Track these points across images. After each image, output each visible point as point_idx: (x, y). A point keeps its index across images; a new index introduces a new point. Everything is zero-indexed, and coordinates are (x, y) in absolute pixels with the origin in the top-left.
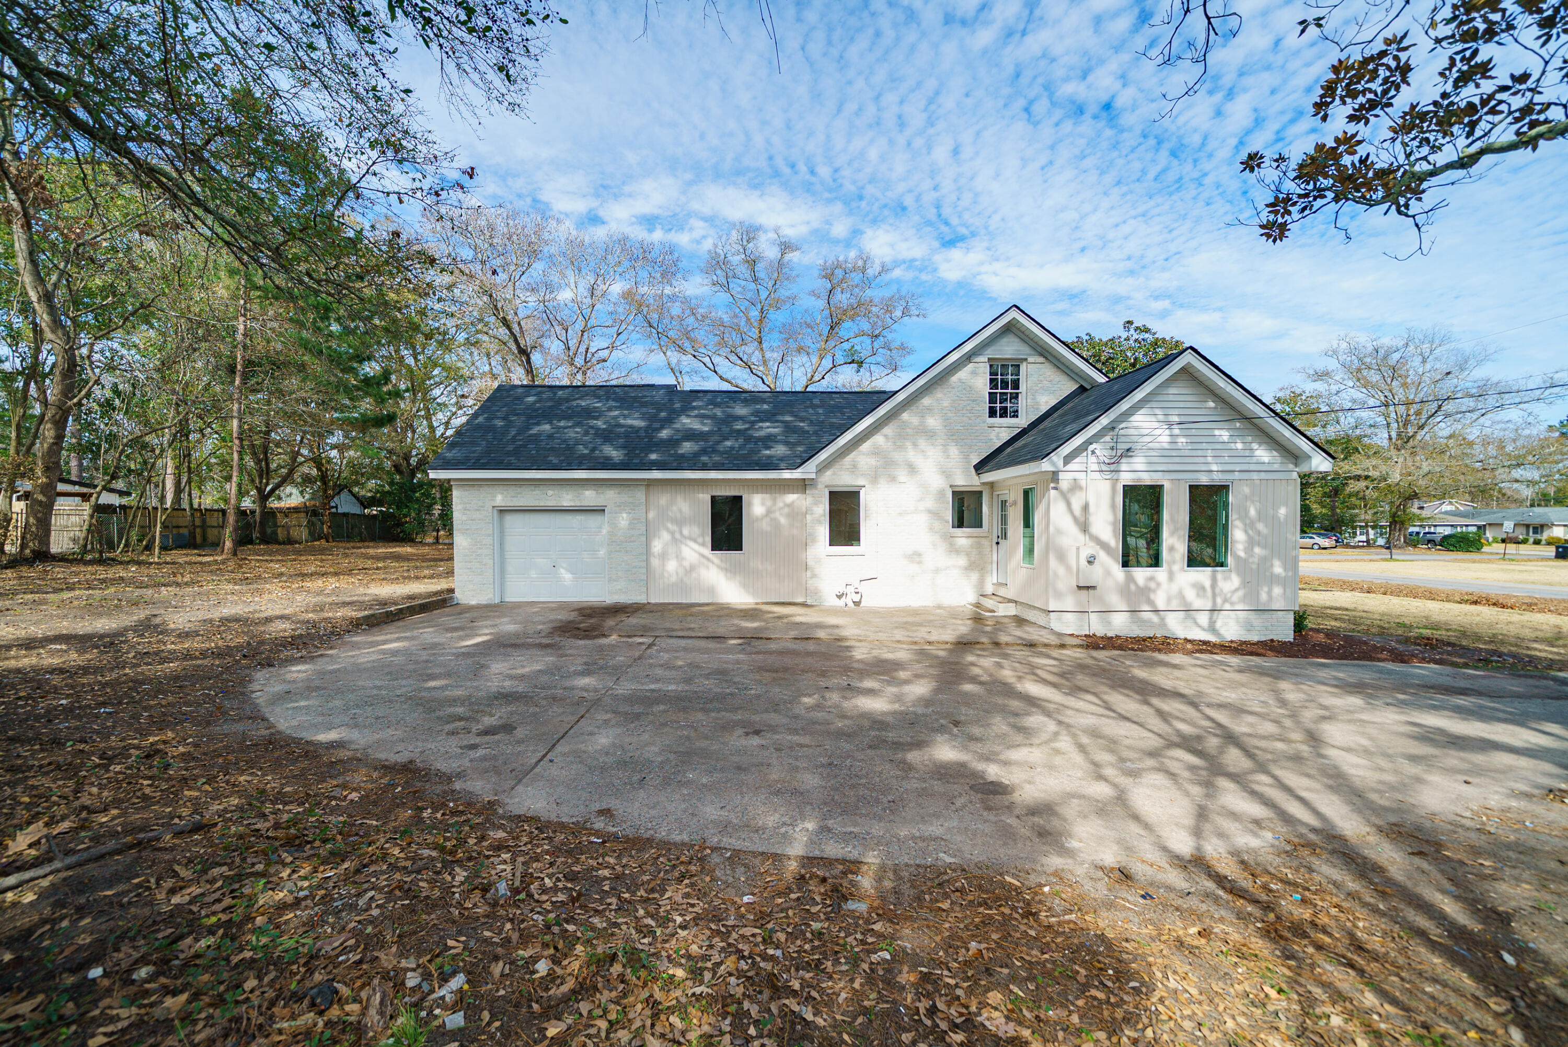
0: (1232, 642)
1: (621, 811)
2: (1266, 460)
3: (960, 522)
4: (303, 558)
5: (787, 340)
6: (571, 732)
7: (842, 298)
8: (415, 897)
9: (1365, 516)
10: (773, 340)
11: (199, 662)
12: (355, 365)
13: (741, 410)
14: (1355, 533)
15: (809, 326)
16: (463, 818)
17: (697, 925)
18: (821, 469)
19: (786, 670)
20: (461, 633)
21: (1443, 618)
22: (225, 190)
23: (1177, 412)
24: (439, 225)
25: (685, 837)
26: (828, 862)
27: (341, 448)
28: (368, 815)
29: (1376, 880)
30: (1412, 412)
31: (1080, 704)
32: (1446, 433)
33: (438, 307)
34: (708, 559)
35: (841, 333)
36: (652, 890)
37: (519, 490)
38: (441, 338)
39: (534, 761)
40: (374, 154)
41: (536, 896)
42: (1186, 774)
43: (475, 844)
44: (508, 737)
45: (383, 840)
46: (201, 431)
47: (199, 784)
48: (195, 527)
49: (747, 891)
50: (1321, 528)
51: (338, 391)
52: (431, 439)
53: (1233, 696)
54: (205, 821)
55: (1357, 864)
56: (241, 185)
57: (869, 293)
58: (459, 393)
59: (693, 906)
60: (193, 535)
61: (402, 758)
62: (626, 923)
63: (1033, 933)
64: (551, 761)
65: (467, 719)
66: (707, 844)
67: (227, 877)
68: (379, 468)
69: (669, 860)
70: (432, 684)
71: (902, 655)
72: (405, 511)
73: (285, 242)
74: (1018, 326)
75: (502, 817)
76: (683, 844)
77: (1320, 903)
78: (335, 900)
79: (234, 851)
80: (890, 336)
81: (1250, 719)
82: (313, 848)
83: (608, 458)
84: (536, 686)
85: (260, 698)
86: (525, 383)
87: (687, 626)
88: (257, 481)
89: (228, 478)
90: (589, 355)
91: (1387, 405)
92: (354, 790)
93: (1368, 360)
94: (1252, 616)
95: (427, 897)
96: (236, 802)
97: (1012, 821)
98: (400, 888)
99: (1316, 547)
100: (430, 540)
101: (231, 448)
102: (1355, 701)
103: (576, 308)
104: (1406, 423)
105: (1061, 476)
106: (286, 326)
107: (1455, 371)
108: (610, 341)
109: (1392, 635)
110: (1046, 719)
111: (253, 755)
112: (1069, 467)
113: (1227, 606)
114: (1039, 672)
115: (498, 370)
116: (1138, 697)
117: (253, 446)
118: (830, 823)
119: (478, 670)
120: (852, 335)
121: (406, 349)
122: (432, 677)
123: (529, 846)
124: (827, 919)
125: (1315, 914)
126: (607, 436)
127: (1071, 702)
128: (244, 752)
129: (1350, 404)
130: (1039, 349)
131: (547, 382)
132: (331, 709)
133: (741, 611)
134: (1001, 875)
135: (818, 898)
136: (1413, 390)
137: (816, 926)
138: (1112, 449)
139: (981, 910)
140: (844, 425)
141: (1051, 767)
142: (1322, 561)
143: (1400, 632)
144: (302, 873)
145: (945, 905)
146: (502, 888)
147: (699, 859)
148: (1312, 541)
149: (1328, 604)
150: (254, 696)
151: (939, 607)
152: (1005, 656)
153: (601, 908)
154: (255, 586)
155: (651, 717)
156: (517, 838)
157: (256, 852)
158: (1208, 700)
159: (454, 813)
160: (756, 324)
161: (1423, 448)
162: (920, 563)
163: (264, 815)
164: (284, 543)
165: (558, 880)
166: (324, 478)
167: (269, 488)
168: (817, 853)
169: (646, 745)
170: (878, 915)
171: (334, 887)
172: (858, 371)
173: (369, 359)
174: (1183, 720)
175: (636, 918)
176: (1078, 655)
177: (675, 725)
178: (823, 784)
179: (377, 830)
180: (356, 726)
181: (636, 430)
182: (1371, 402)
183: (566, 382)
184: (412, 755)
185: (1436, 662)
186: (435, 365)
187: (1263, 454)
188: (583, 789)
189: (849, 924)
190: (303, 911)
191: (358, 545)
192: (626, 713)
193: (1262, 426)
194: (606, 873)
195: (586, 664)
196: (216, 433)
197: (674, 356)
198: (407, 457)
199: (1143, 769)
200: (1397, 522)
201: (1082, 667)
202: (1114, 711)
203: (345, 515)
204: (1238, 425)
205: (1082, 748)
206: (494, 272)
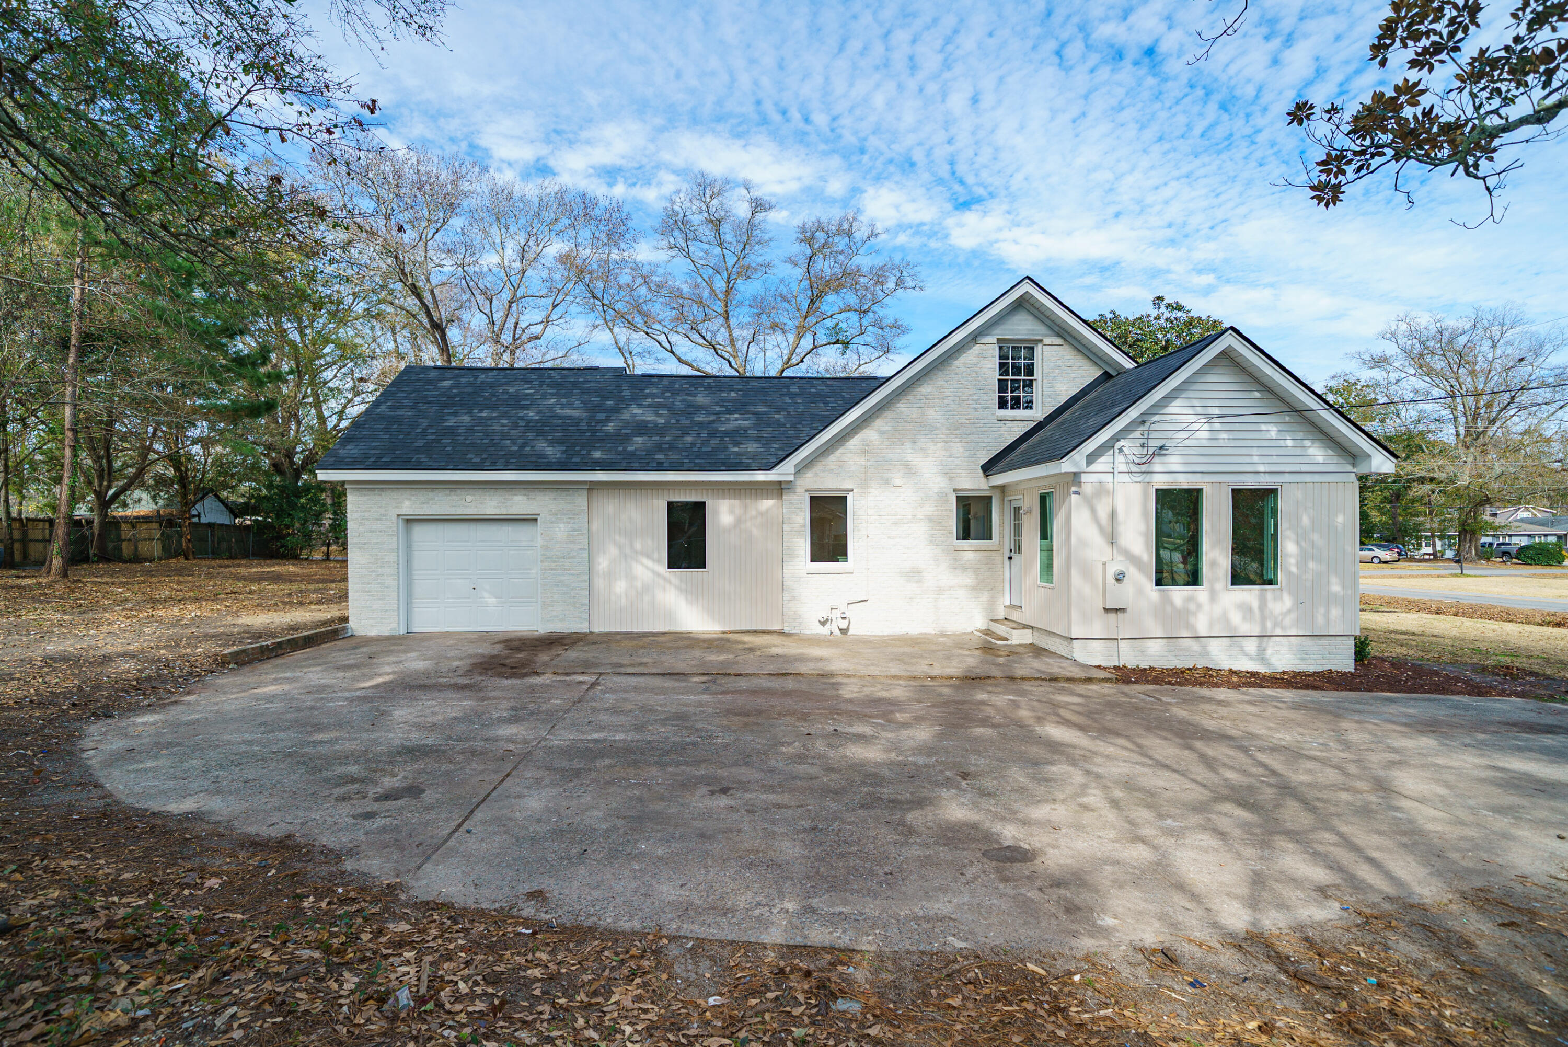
0: (1284, 673)
1: (556, 893)
2: (1320, 459)
3: (965, 533)
4: (154, 579)
5: (759, 315)
6: (494, 794)
7: (825, 266)
8: (290, 1012)
9: (1430, 524)
10: (741, 316)
11: (13, 714)
12: (224, 340)
13: (702, 398)
14: (1420, 545)
15: (785, 299)
16: (356, 907)
17: (651, 1036)
18: (801, 469)
19: (759, 713)
20: (356, 672)
21: (1523, 643)
22: (54, 119)
23: (1217, 403)
24: (331, 168)
25: (636, 924)
26: (813, 951)
27: (205, 442)
28: (232, 906)
29: (1463, 958)
30: (1482, 403)
31: (1111, 750)
32: (1520, 428)
33: (329, 269)
34: (665, 579)
35: (824, 308)
36: (595, 993)
37: (431, 495)
38: (334, 308)
39: (446, 832)
40: (249, 80)
41: (448, 1006)
42: (1237, 832)
43: (370, 941)
44: (414, 802)
45: (249, 939)
46: (23, 420)
47: (6, 872)
48: (13, 541)
49: (713, 990)
50: (1381, 538)
51: (202, 372)
52: (322, 433)
53: (1288, 737)
54: (12, 921)
55: (1440, 939)
56: (79, 116)
57: (857, 260)
58: (357, 375)
59: (646, 1011)
60: (9, 551)
61: (276, 832)
62: (562, 1037)
63: (1062, 1033)
64: (468, 832)
65: (361, 781)
66: (664, 933)
67: (40, 995)
68: (255, 467)
69: (616, 954)
70: (319, 737)
71: (899, 692)
72: (287, 520)
73: (133, 187)
74: (1032, 301)
75: (406, 905)
76: (634, 933)
77: (1399, 988)
78: (185, 1020)
79: (51, 959)
80: (881, 313)
81: (1310, 765)
82: (157, 952)
83: (542, 456)
84: (450, 738)
85: (92, 758)
86: (439, 363)
87: (639, 660)
88: (96, 484)
89: (58, 480)
90: (519, 332)
91: (1453, 396)
92: (215, 875)
93: (1431, 344)
94: (1308, 642)
95: (306, 1012)
96: (56, 894)
97: (1033, 894)
98: (271, 1001)
99: (1375, 560)
100: (318, 556)
101: (62, 442)
102: (1427, 742)
103: (502, 274)
104: (1476, 417)
105: (1084, 478)
106: (136, 291)
107: (1529, 357)
108: (544, 314)
109: (1466, 664)
110: (1071, 769)
111: (81, 833)
112: (1093, 468)
113: (1278, 632)
114: (1062, 712)
115: (405, 347)
116: (1178, 740)
117: (91, 439)
118: (815, 902)
119: (378, 718)
120: (837, 310)
121: (288, 320)
122: (319, 728)
123: (440, 941)
124: (813, 1023)
125: (1394, 1002)
126: (540, 429)
127: (1102, 747)
128: (69, 828)
129: (1412, 395)
130: (1056, 329)
131: (466, 363)
132: (185, 772)
133: (704, 641)
134: (1022, 961)
135: (801, 998)
136: (1482, 379)
137: (798, 1032)
138: (1143, 446)
139: (999, 1006)
140: (826, 416)
141: (1079, 827)
142: (1383, 577)
143: (1475, 660)
144: (142, 985)
145: (956, 1002)
146: (404, 996)
147: (654, 952)
148: (1371, 554)
149: (1392, 627)
150: (85, 755)
151: (942, 635)
152: (1022, 693)
153: (530, 1018)
154: (91, 615)
155: (593, 775)
156: (424, 931)
157: (81, 960)
158: (1259, 743)
159: (343, 901)
160: (721, 296)
161: (1495, 446)
162: (919, 581)
163: (93, 911)
164: (130, 561)
165: (476, 984)
166: (183, 479)
167: (111, 492)
168: (799, 940)
169: (587, 809)
170: (874, 1016)
171: (184, 1003)
172: (843, 353)
173: (242, 333)
174: (1232, 768)
175: (575, 1029)
176: (1106, 691)
177: (624, 783)
178: (806, 853)
179: (243, 925)
180: (218, 792)
181: (576, 421)
182: (1436, 392)
183: (489, 363)
184: (290, 827)
185: (1518, 695)
186: (327, 341)
187: (1317, 454)
188: (509, 866)
189: (839, 1029)
190: (141, 1036)
191: (226, 562)
192: (563, 770)
193: (1315, 420)
194: (537, 972)
195: (513, 708)
196: (43, 422)
197: (622, 333)
198: (290, 454)
199: (1187, 828)
200: (1468, 531)
201: (1111, 705)
202: (1150, 758)
203: (210, 525)
204: (1287, 418)
205: (1115, 804)
206: (401, 229)
